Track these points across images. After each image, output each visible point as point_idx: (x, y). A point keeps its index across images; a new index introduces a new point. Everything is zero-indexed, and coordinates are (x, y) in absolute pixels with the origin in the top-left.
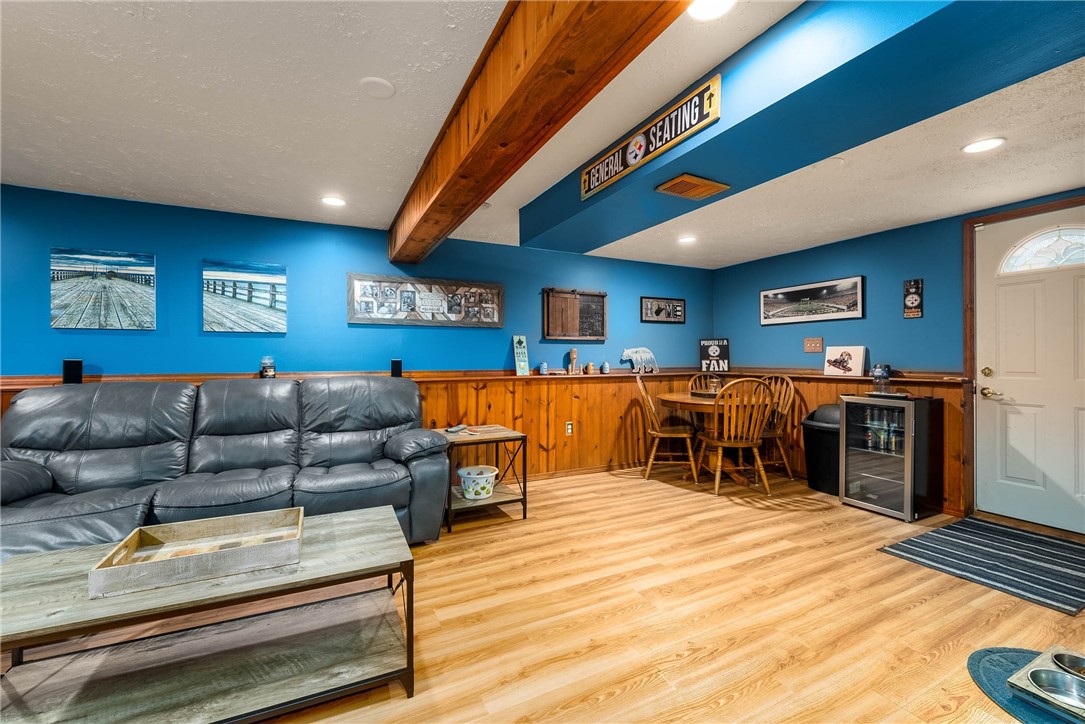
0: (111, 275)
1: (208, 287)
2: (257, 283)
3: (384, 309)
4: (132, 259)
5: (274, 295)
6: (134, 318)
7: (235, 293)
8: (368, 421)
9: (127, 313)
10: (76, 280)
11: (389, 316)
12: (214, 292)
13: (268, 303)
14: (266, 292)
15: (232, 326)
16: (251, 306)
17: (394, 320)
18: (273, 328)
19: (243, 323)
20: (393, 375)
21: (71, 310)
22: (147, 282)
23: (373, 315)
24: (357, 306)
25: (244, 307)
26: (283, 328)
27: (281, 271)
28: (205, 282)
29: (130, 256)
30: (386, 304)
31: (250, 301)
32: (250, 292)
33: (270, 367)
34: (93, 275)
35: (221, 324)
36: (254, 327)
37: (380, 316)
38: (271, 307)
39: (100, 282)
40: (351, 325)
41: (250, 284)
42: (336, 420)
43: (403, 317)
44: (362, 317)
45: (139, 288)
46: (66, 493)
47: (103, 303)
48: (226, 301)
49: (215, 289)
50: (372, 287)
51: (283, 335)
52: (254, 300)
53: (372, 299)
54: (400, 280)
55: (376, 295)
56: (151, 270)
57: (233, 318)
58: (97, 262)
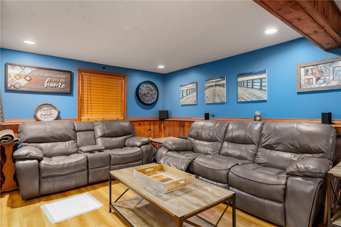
0: (216, 85)
1: (239, 85)
2: (255, 79)
3: (320, 81)
4: (220, 79)
5: (261, 83)
6: (221, 99)
7: (247, 85)
8: (292, 147)
9: (219, 97)
10: (209, 88)
11: (324, 85)
12: (241, 86)
13: (259, 87)
14: (258, 82)
15: (247, 99)
16: (253, 90)
17: (328, 87)
18: (261, 98)
19: (250, 97)
20: (322, 123)
21: (208, 98)
22: (224, 86)
23: (313, 86)
24: (302, 82)
25: (250, 91)
26: (265, 98)
27: (264, 72)
28: (238, 82)
29: (220, 78)
30: (322, 78)
31: (252, 88)
32: (252, 84)
33: (258, 116)
34: (212, 86)
35: (243, 98)
36: (254, 99)
37: (317, 86)
38: (260, 89)
39: (214, 88)
40: (299, 93)
41: (252, 80)
42: (274, 144)
43: (335, 84)
44: (306, 87)
45: (222, 88)
46: (194, 152)
47: (214, 95)
48: (245, 89)
49: (241, 85)
50: (312, 69)
51: (265, 101)
52: (254, 87)
53: (312, 77)
54: (332, 60)
55: (315, 73)
56: (224, 82)
57: (247, 95)
58: (213, 82)
